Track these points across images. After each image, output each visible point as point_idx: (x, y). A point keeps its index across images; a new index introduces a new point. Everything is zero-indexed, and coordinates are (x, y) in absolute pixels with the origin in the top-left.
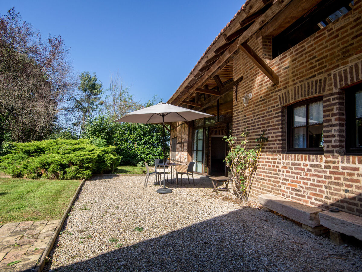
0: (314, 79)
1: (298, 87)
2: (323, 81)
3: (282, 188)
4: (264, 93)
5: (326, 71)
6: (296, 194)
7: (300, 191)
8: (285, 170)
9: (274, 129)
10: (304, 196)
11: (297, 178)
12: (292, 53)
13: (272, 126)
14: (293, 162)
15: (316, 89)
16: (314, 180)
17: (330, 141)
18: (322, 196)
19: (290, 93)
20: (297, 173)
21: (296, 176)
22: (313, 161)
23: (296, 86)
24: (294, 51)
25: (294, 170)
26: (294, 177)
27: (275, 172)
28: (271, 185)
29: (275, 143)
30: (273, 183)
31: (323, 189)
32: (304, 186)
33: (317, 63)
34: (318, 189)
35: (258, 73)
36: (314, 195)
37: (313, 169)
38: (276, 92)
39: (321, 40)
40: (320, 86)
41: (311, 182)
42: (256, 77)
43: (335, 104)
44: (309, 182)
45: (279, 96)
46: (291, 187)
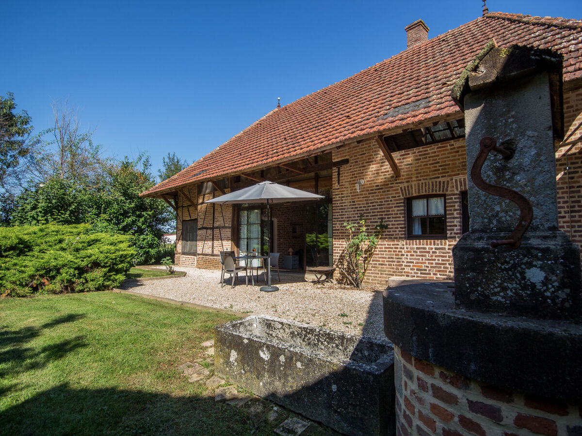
0: (438, 180)
1: (422, 183)
2: (446, 183)
3: (406, 270)
4: (381, 182)
5: (449, 176)
6: (421, 273)
7: (426, 270)
8: (409, 254)
9: (396, 218)
10: (430, 274)
11: (422, 259)
12: (415, 153)
13: (392, 214)
14: (418, 246)
15: (440, 188)
16: (439, 260)
17: (453, 230)
18: (446, 271)
19: (413, 187)
20: (422, 256)
21: (421, 258)
22: (438, 245)
23: (420, 182)
24: (417, 151)
25: (418, 254)
26: (419, 259)
27: (397, 257)
28: (393, 268)
29: (397, 230)
30: (395, 267)
31: (447, 265)
32: (429, 266)
33: (441, 168)
34: (442, 266)
35: (372, 161)
36: (439, 271)
37: (438, 251)
38: (396, 183)
39: (443, 150)
40: (444, 187)
41: (437, 261)
42: (370, 165)
43: (456, 202)
44: (434, 262)
45: (401, 188)
46: (415, 268)
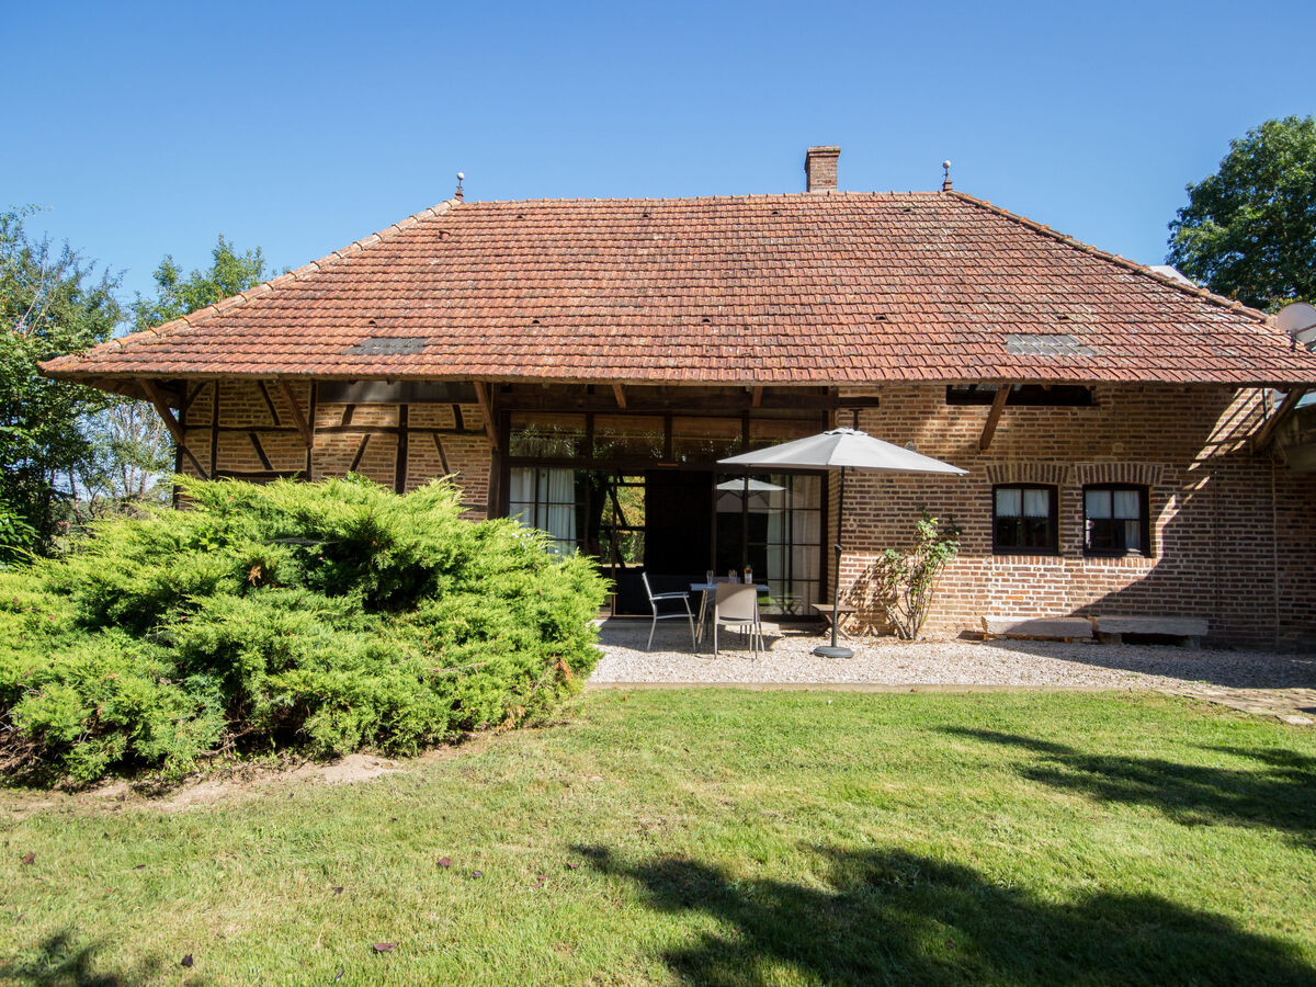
0: (1052, 463)
1: (1026, 465)
2: (1063, 469)
3: (994, 605)
4: (950, 453)
5: (1069, 460)
6: (1020, 609)
7: (1029, 604)
8: (1000, 578)
9: (977, 516)
10: (1035, 609)
11: (1023, 587)
12: (1014, 413)
13: (970, 510)
14: (1016, 565)
15: (1054, 476)
16: (1050, 587)
17: (1073, 541)
18: (1061, 604)
19: (1010, 469)
20: (1024, 581)
21: (1020, 584)
22: (1049, 563)
23: (1023, 463)
24: (1018, 412)
25: (1017, 577)
26: (1017, 586)
27: (979, 583)
28: (971, 603)
29: (979, 537)
30: (974, 600)
31: (1064, 596)
32: (1035, 596)
33: (1056, 445)
34: (1056, 596)
35: (934, 413)
36: (1050, 604)
37: (1048, 574)
38: (979, 459)
39: (1062, 419)
40: (1060, 475)
41: (1046, 590)
42: (928, 418)
43: (1079, 500)
44: (1042, 590)
45: (988, 467)
46: (1011, 601)
